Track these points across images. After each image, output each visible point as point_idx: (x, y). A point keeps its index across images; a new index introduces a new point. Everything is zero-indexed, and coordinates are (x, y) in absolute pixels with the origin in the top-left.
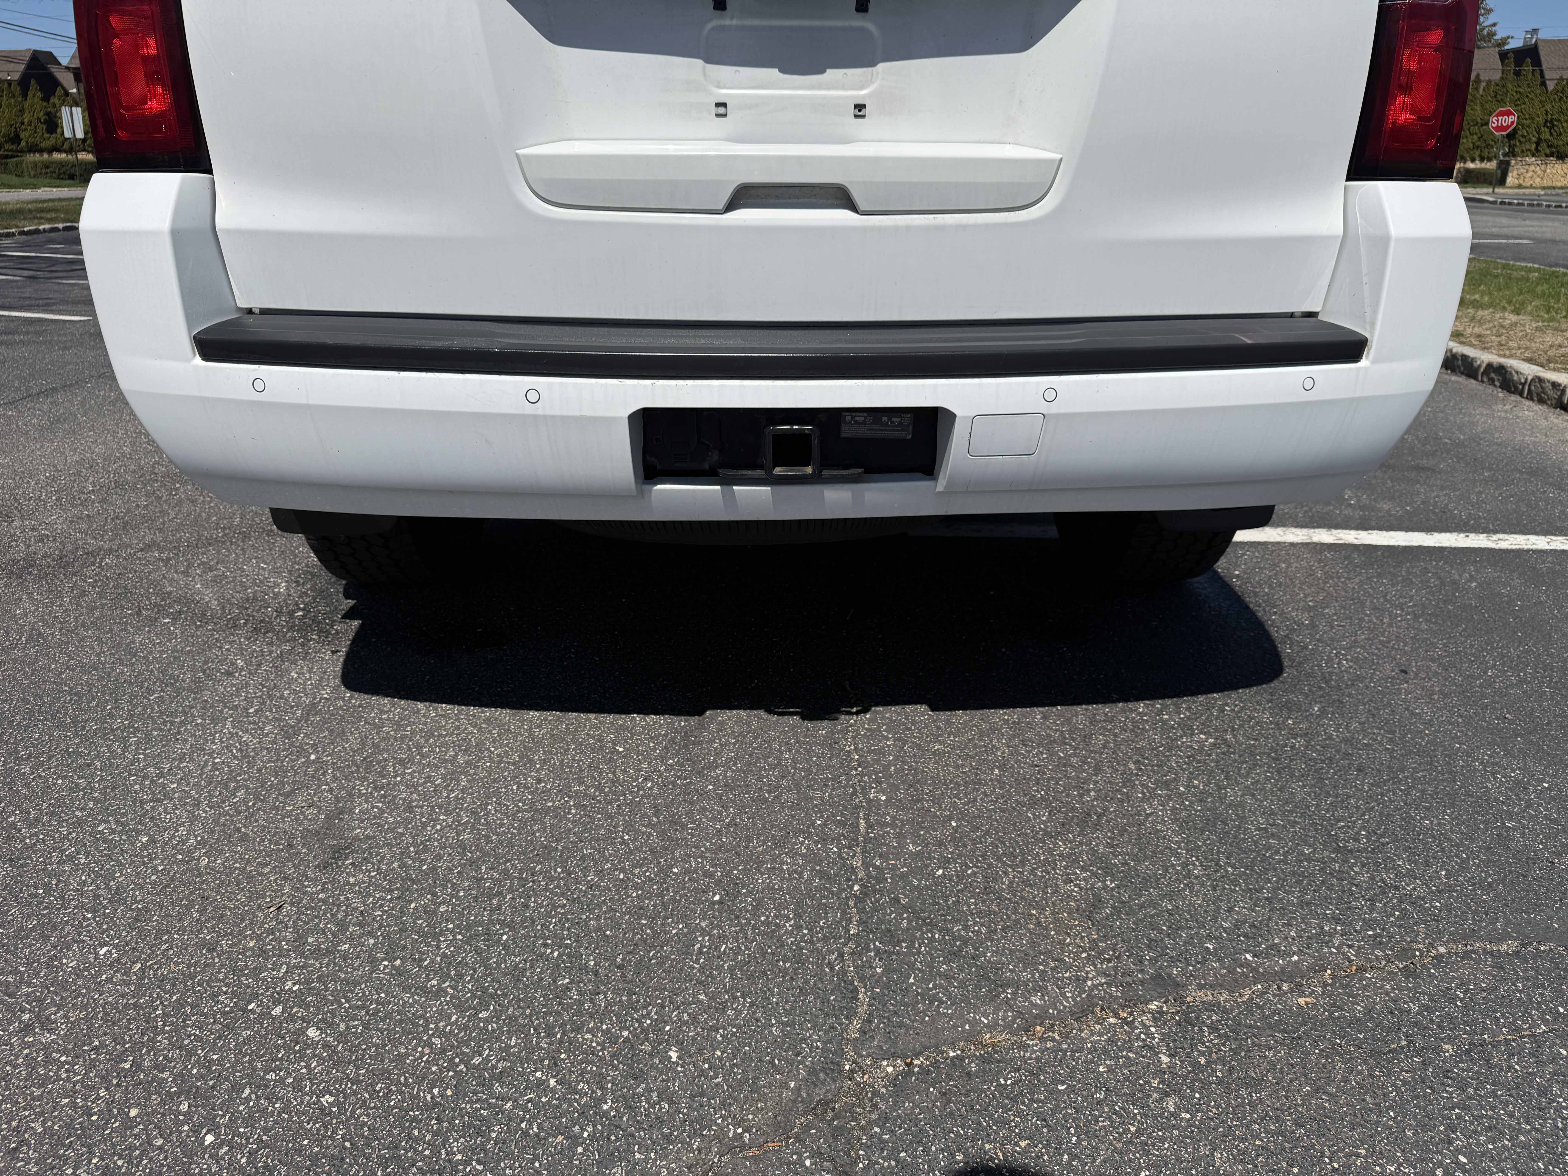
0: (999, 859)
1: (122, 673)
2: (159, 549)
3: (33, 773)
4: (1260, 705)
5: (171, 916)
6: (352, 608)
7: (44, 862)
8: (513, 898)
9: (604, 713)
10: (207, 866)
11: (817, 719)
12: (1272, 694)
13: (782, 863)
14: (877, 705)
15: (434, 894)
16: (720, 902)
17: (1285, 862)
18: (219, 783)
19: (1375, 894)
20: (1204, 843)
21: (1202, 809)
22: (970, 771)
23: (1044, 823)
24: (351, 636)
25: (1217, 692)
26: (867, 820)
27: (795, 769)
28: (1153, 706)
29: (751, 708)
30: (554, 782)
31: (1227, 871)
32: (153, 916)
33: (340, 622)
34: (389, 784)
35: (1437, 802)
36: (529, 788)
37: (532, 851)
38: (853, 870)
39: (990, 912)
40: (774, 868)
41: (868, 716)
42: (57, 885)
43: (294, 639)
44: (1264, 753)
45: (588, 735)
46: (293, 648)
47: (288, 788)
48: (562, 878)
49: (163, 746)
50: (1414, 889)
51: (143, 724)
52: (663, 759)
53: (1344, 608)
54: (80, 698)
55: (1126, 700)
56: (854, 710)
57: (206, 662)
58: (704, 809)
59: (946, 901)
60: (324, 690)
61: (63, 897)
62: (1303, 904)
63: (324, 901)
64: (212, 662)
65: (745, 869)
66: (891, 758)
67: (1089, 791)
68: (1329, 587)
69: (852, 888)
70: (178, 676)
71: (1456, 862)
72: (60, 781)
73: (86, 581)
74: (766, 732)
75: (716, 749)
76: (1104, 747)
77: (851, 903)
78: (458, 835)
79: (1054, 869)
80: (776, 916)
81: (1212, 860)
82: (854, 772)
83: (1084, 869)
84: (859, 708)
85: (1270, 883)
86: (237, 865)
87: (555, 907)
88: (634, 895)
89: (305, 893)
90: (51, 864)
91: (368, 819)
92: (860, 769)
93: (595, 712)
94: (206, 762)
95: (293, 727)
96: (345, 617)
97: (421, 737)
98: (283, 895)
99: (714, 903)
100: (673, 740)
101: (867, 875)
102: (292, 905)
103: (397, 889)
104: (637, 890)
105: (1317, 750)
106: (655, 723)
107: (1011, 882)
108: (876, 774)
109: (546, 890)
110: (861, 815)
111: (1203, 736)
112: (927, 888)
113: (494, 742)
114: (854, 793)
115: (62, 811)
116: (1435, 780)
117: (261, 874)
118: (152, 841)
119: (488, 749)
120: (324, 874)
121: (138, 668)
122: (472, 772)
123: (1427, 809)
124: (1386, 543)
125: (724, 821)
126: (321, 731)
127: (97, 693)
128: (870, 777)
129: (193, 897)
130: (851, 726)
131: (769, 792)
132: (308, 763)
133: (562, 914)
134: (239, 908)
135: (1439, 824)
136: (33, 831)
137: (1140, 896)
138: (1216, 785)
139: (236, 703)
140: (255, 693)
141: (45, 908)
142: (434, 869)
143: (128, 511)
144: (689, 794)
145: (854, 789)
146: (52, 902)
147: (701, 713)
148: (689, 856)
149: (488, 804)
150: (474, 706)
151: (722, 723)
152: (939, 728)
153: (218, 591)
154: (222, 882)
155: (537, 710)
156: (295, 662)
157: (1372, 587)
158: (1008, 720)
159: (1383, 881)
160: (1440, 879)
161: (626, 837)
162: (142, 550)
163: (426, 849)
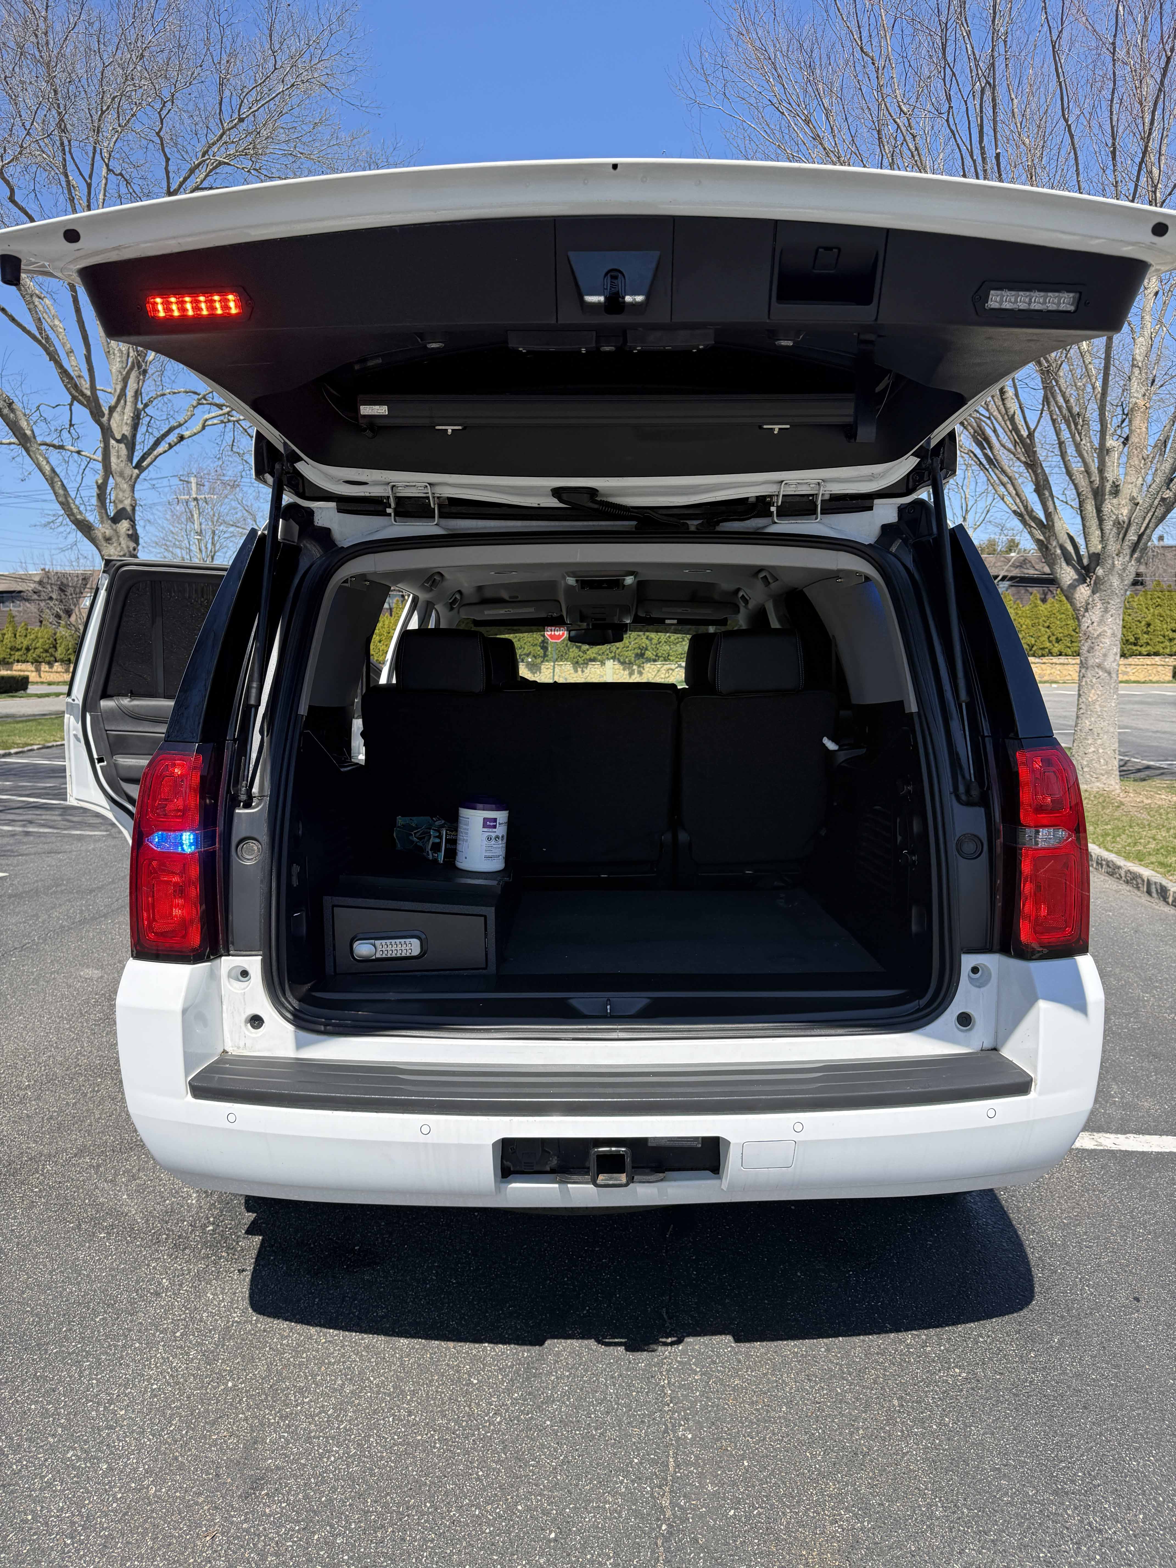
0: (780, 1500)
1: (71, 1292)
2: (90, 1153)
3: (11, 1398)
4: (1008, 1336)
5: (131, 1543)
6: (253, 1223)
7: (29, 1488)
8: (393, 1531)
9: (461, 1341)
10: (155, 1495)
11: (638, 1351)
12: (1020, 1324)
13: (606, 1502)
14: (688, 1335)
15: (332, 1526)
16: (555, 1540)
17: (1010, 1503)
18: (158, 1410)
19: (1083, 1538)
20: (947, 1484)
21: (949, 1448)
22: (762, 1408)
23: (819, 1462)
24: (254, 1253)
25: (973, 1321)
26: (675, 1458)
27: (618, 1404)
28: (919, 1336)
29: (583, 1338)
30: (422, 1415)
31: (963, 1513)
32: (118, 1543)
33: (244, 1238)
34: (291, 1414)
35: (1146, 1443)
36: (402, 1420)
37: (406, 1485)
38: (662, 1509)
39: (770, 1553)
40: (599, 1506)
41: (680, 1348)
42: (41, 1511)
43: (207, 1257)
44: (1007, 1389)
45: (448, 1365)
46: (207, 1266)
47: (212, 1417)
48: (430, 1513)
49: (111, 1371)
50: (1115, 1533)
51: (93, 1348)
52: (509, 1392)
53: (1093, 1225)
54: (40, 1319)
55: (898, 1330)
56: (669, 1340)
57: (137, 1282)
58: (542, 1445)
59: (735, 1541)
60: (235, 1312)
61: (47, 1523)
62: (1023, 1547)
63: (247, 1531)
64: (143, 1281)
65: (575, 1508)
66: (698, 1394)
67: (858, 1429)
68: (1084, 1201)
69: (660, 1527)
70: (117, 1297)
71: (1153, 1506)
72: (33, 1407)
73: (32, 1191)
74: (594, 1365)
75: (553, 1382)
76: (875, 1382)
77: (660, 1542)
78: (348, 1466)
79: (823, 1510)
80: (599, 1555)
81: (952, 1502)
82: (666, 1408)
83: (847, 1510)
84: (674, 1339)
85: (997, 1525)
86: (178, 1494)
87: (426, 1541)
88: (488, 1531)
89: (232, 1523)
90: (35, 1490)
91: (277, 1449)
92: (671, 1405)
93: (453, 1341)
94: (146, 1388)
95: (212, 1352)
96: (248, 1232)
97: (315, 1364)
98: (215, 1524)
99: (550, 1541)
100: (517, 1372)
101: (673, 1514)
102: (223, 1534)
103: (303, 1520)
104: (489, 1526)
105: (1052, 1385)
106: (503, 1353)
107: (788, 1523)
108: (685, 1411)
109: (418, 1524)
110: (671, 1452)
111: (957, 1370)
112: (721, 1528)
113: (372, 1371)
114: (666, 1431)
115: (38, 1438)
116: (1148, 1418)
117: (196, 1503)
118: (110, 1469)
119: (368, 1379)
120: (246, 1504)
121: (83, 1286)
122: (357, 1402)
123: (1137, 1449)
124: (1140, 1149)
125: (558, 1458)
126: (236, 1357)
127: (53, 1314)
128: (679, 1414)
129: (147, 1525)
130: (665, 1358)
131: (596, 1430)
132: (227, 1390)
133: (432, 1548)
134: (182, 1537)
135: (1145, 1465)
136: (18, 1457)
137: (890, 1536)
138: (964, 1423)
139: (165, 1326)
140: (180, 1316)
141: (35, 1534)
142: (330, 1500)
143: (61, 1111)
144: (531, 1429)
145: (666, 1426)
146: (38, 1528)
147: (541, 1343)
148: (530, 1493)
149: (370, 1436)
150: (356, 1332)
151: (558, 1354)
152: (739, 1361)
153: (142, 1202)
154: (168, 1511)
155: (406, 1337)
156: (209, 1282)
157: (1121, 1202)
158: (797, 1353)
159: (1090, 1524)
160: (1137, 1522)
161: (481, 1473)
162: (76, 1155)
163: (324, 1481)
